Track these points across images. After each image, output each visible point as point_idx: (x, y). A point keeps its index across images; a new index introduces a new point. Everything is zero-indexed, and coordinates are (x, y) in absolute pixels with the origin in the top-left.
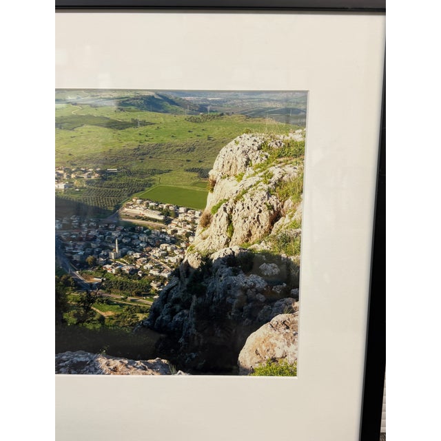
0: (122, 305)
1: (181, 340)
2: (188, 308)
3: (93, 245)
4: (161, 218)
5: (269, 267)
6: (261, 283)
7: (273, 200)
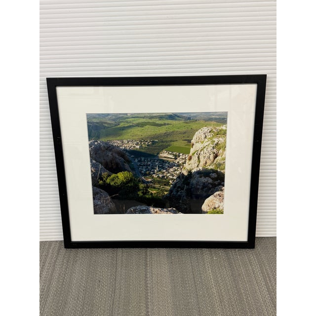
0: (159, 189)
1: (181, 201)
2: (183, 190)
3: (149, 168)
4: (174, 157)
5: (213, 174)
6: (210, 181)
7: (215, 150)
